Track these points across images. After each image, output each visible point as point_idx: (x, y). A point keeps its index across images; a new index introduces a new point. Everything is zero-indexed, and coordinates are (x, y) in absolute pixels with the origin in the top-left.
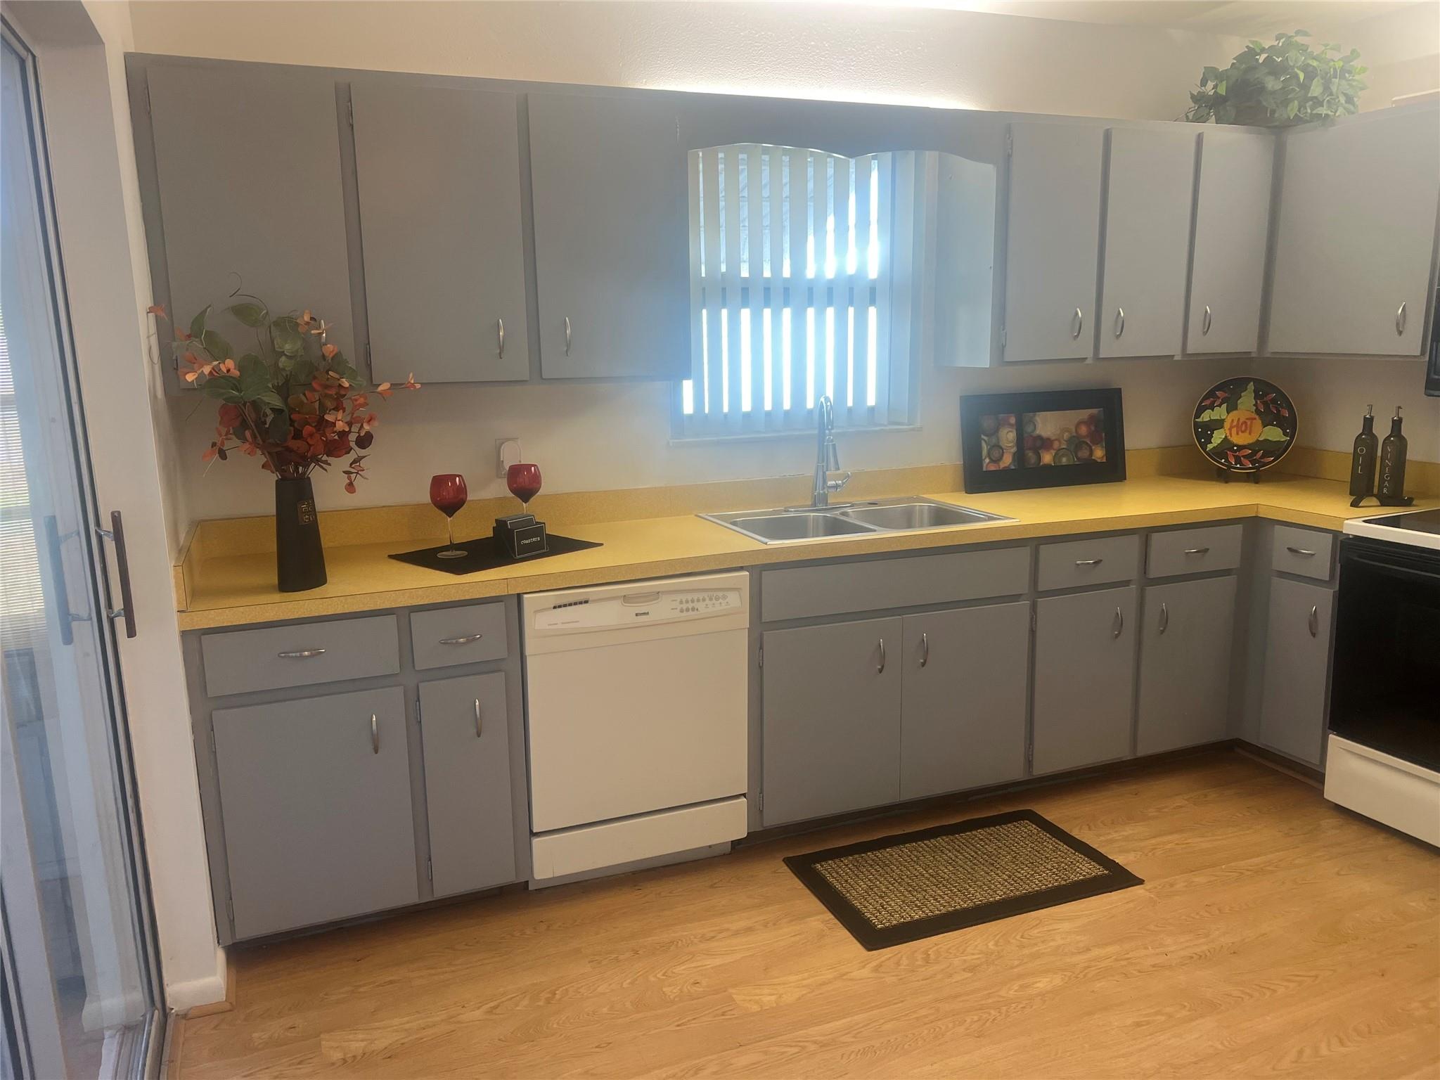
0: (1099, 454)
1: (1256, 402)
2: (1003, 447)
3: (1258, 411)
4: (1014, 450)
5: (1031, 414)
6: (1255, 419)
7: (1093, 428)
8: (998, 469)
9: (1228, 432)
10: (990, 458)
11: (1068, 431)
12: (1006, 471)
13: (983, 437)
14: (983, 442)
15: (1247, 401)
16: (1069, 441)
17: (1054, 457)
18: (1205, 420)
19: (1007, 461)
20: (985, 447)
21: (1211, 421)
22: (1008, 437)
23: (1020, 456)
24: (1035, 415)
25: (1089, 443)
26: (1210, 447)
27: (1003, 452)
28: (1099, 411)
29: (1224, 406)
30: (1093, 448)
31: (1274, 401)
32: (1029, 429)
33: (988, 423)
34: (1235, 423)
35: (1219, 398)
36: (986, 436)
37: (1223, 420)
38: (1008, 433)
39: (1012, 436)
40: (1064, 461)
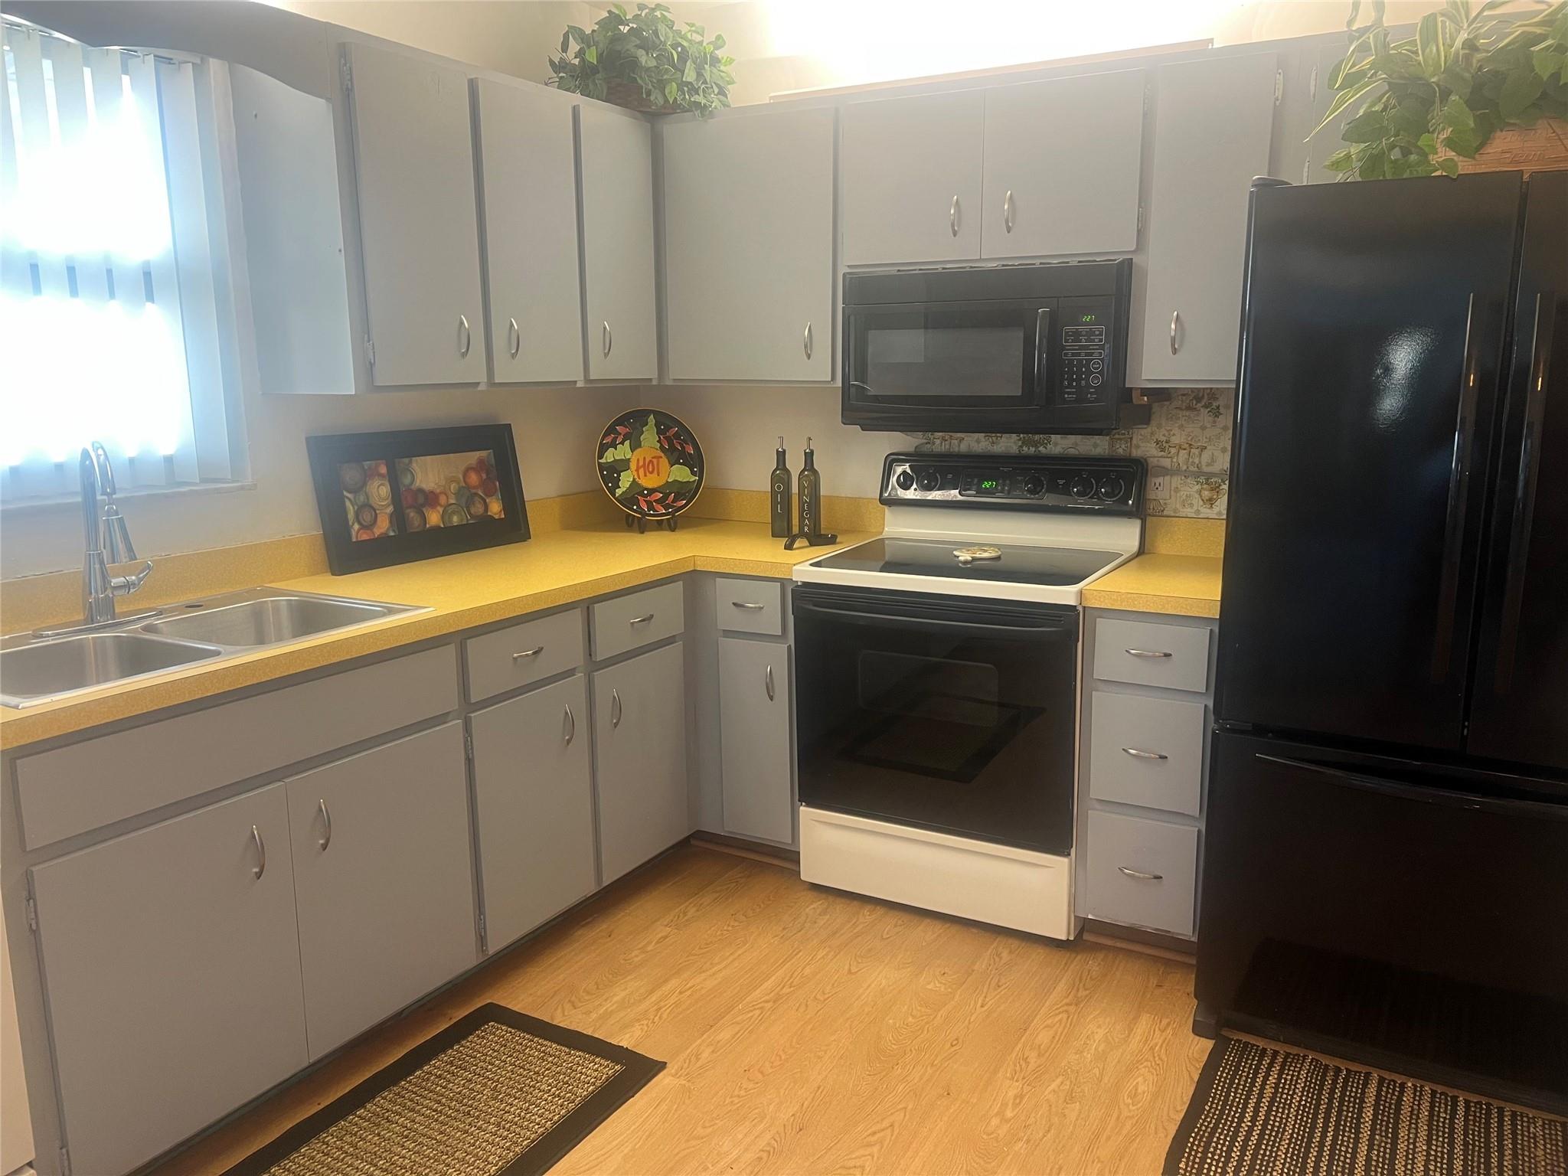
0: (496, 508)
1: (659, 437)
2: (375, 506)
3: (662, 448)
4: (390, 509)
5: (406, 460)
6: (661, 457)
7: (484, 476)
8: (372, 537)
9: (635, 473)
10: (359, 523)
11: (454, 482)
12: (384, 538)
13: (345, 493)
14: (346, 500)
15: (650, 437)
16: (457, 494)
17: (443, 517)
18: (609, 461)
19: (383, 526)
20: (351, 508)
21: (615, 461)
22: (380, 492)
23: (398, 518)
24: (410, 462)
25: (482, 494)
26: (619, 492)
27: (376, 515)
28: (490, 454)
29: (627, 443)
30: (487, 500)
31: (677, 436)
32: (407, 480)
33: (350, 474)
34: (641, 463)
35: (620, 434)
36: (350, 492)
37: (629, 459)
38: (379, 487)
39: (385, 490)
40: (455, 520)
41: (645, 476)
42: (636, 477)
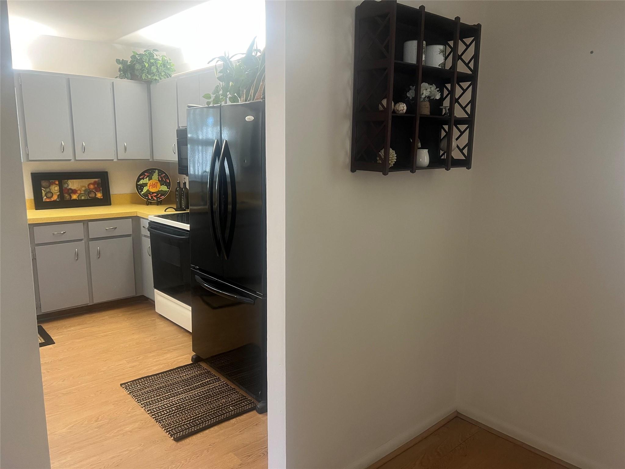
0: (99, 195)
1: (158, 177)
2: (53, 192)
3: (159, 180)
4: (58, 193)
5: (66, 180)
6: (158, 183)
7: (96, 186)
8: (51, 201)
10: (46, 196)
11: (84, 187)
12: (55, 201)
13: (42, 188)
14: (42, 190)
15: (155, 176)
16: (85, 191)
17: (78, 196)
18: (141, 183)
19: (55, 198)
20: (44, 192)
21: (143, 183)
22: (55, 189)
23: (61, 196)
24: (68, 181)
25: (94, 191)
26: (142, 193)
27: (53, 195)
28: (99, 180)
29: (148, 178)
30: (97, 193)
31: (164, 177)
32: (66, 186)
33: (45, 183)
34: (151, 184)
36: (44, 188)
37: (147, 183)
38: (55, 187)
39: (57, 188)
40: (83, 198)
41: (152, 188)
42: (149, 188)
